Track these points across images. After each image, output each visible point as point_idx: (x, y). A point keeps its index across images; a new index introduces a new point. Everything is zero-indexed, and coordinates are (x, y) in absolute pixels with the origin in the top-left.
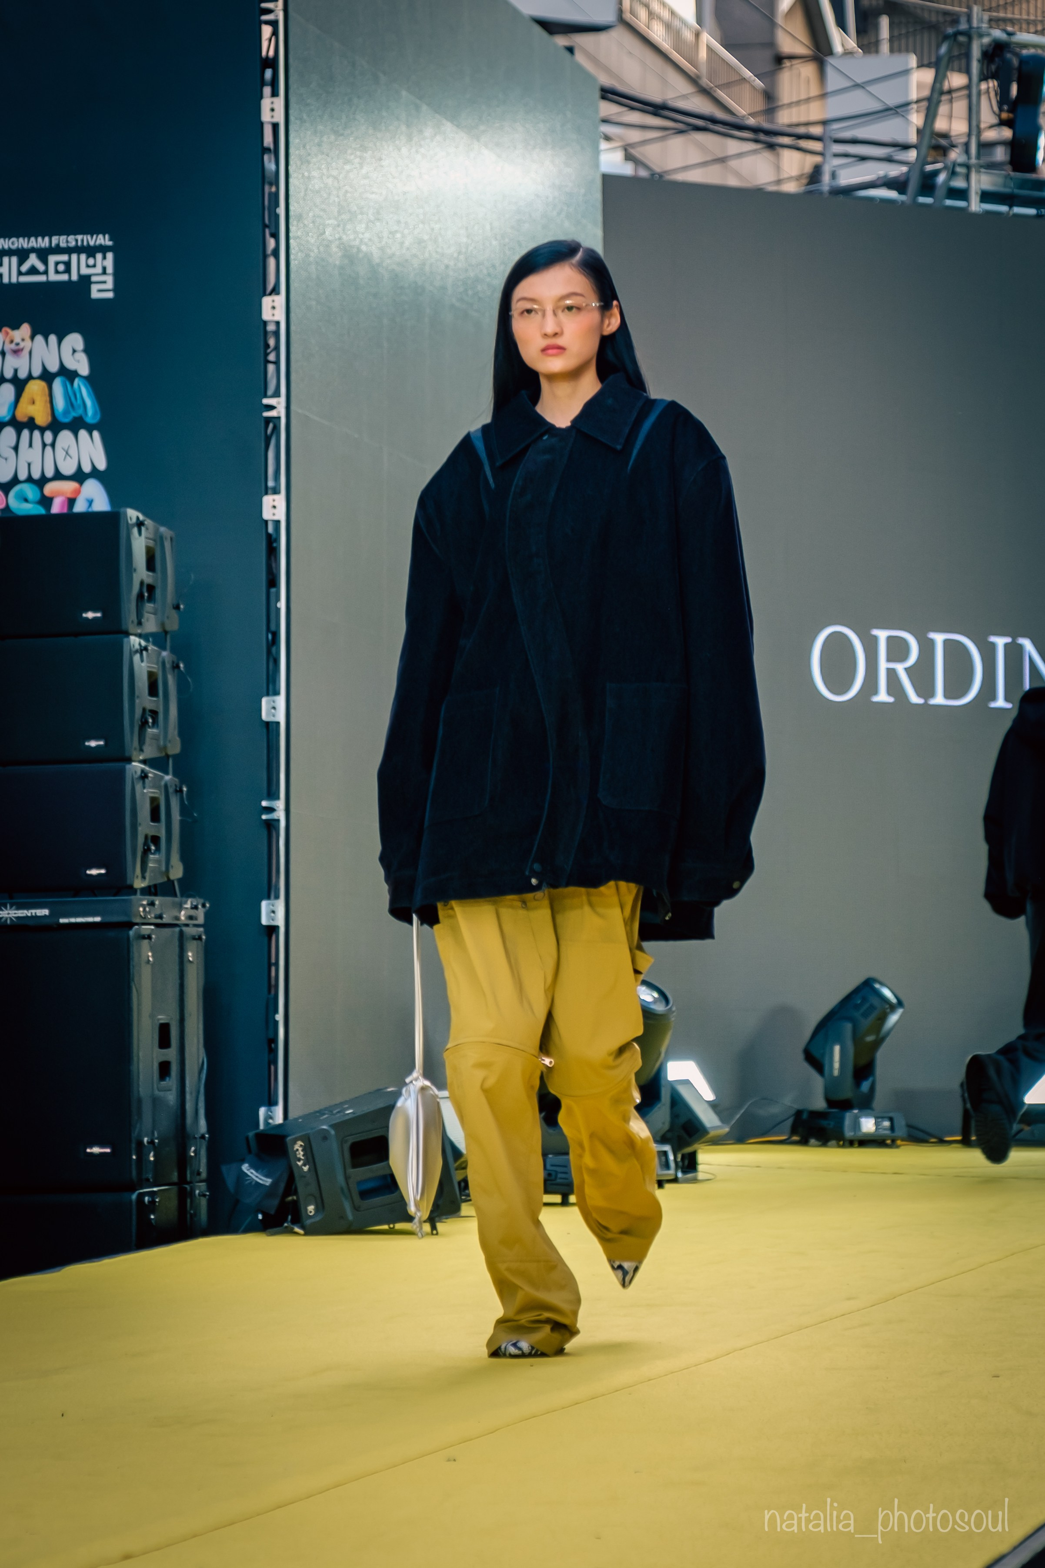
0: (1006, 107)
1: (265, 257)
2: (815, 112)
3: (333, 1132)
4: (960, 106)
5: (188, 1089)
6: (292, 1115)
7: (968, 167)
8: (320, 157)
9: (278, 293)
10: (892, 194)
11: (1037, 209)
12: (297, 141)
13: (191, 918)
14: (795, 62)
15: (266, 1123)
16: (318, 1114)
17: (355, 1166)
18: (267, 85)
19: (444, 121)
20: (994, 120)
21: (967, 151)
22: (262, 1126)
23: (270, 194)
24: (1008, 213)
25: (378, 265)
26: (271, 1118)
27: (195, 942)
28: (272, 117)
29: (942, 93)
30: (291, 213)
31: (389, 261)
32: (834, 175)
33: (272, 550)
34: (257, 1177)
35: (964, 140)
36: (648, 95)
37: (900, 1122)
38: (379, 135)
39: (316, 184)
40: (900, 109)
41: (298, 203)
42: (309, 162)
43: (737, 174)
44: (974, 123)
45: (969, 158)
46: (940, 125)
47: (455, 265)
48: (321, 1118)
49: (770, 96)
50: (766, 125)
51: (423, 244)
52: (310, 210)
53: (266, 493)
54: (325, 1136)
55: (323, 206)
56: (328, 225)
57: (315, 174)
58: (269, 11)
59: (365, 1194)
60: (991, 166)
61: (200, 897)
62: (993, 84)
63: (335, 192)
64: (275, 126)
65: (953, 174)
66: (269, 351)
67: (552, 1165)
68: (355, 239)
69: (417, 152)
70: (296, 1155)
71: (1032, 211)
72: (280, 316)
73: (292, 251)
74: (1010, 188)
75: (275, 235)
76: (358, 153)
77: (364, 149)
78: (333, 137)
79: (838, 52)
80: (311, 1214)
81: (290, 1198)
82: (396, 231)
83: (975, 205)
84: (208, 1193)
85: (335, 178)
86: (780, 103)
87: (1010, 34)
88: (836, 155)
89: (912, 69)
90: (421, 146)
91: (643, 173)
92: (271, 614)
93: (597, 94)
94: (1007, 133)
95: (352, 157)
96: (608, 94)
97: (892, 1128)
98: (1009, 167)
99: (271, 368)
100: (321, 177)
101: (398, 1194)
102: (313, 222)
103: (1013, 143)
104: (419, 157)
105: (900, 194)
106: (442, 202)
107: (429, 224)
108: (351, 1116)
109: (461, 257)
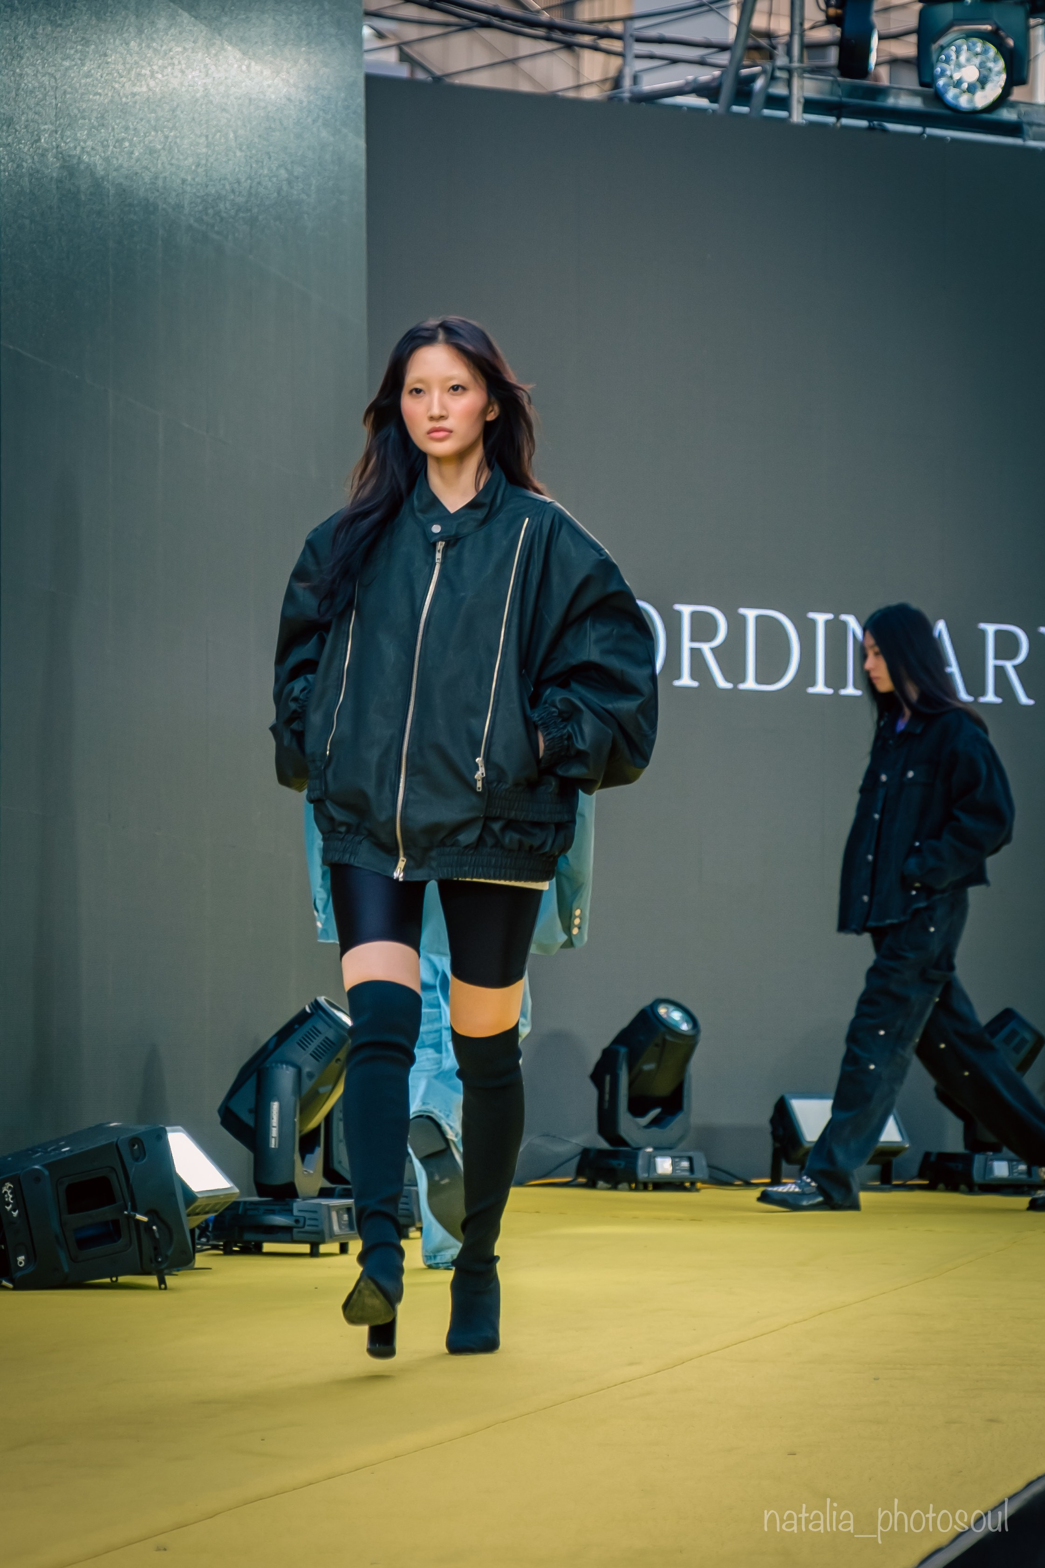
0: (833, 2)
3: (47, 1173)
7: (790, 71)
10: (703, 102)
11: (869, 121)
16: (30, 1152)
17: (71, 1211)
19: (180, 11)
20: (822, 17)
21: (789, 53)
24: (834, 124)
25: (103, 178)
31: (115, 174)
32: (635, 79)
35: (785, 39)
37: (701, 1163)
38: (103, 26)
39: (29, 82)
43: (530, 79)
44: (797, 20)
45: (791, 61)
46: (759, 22)
47: (194, 179)
48: (34, 1157)
50: (562, 21)
51: (155, 155)
52: (23, 113)
54: (37, 1177)
55: (38, 108)
56: (45, 130)
57: (29, 71)
59: (83, 1243)
60: (816, 71)
63: (51, 93)
65: (773, 78)
67: (300, 1211)
68: (75, 148)
69: (148, 47)
70: (4, 1198)
71: (864, 123)
74: (839, 96)
76: (79, 47)
77: (86, 42)
78: (49, 28)
80: (21, 1266)
82: (123, 139)
83: (798, 116)
85: (52, 76)
88: (638, 57)
90: (153, 40)
91: (420, 75)
94: (835, 32)
95: (72, 52)
97: (691, 1169)
98: (836, 72)
100: (35, 75)
101: (121, 1242)
102: (26, 127)
103: (842, 44)
104: (150, 54)
105: (712, 101)
106: (178, 106)
107: (162, 131)
108: (67, 1155)
109: (200, 170)
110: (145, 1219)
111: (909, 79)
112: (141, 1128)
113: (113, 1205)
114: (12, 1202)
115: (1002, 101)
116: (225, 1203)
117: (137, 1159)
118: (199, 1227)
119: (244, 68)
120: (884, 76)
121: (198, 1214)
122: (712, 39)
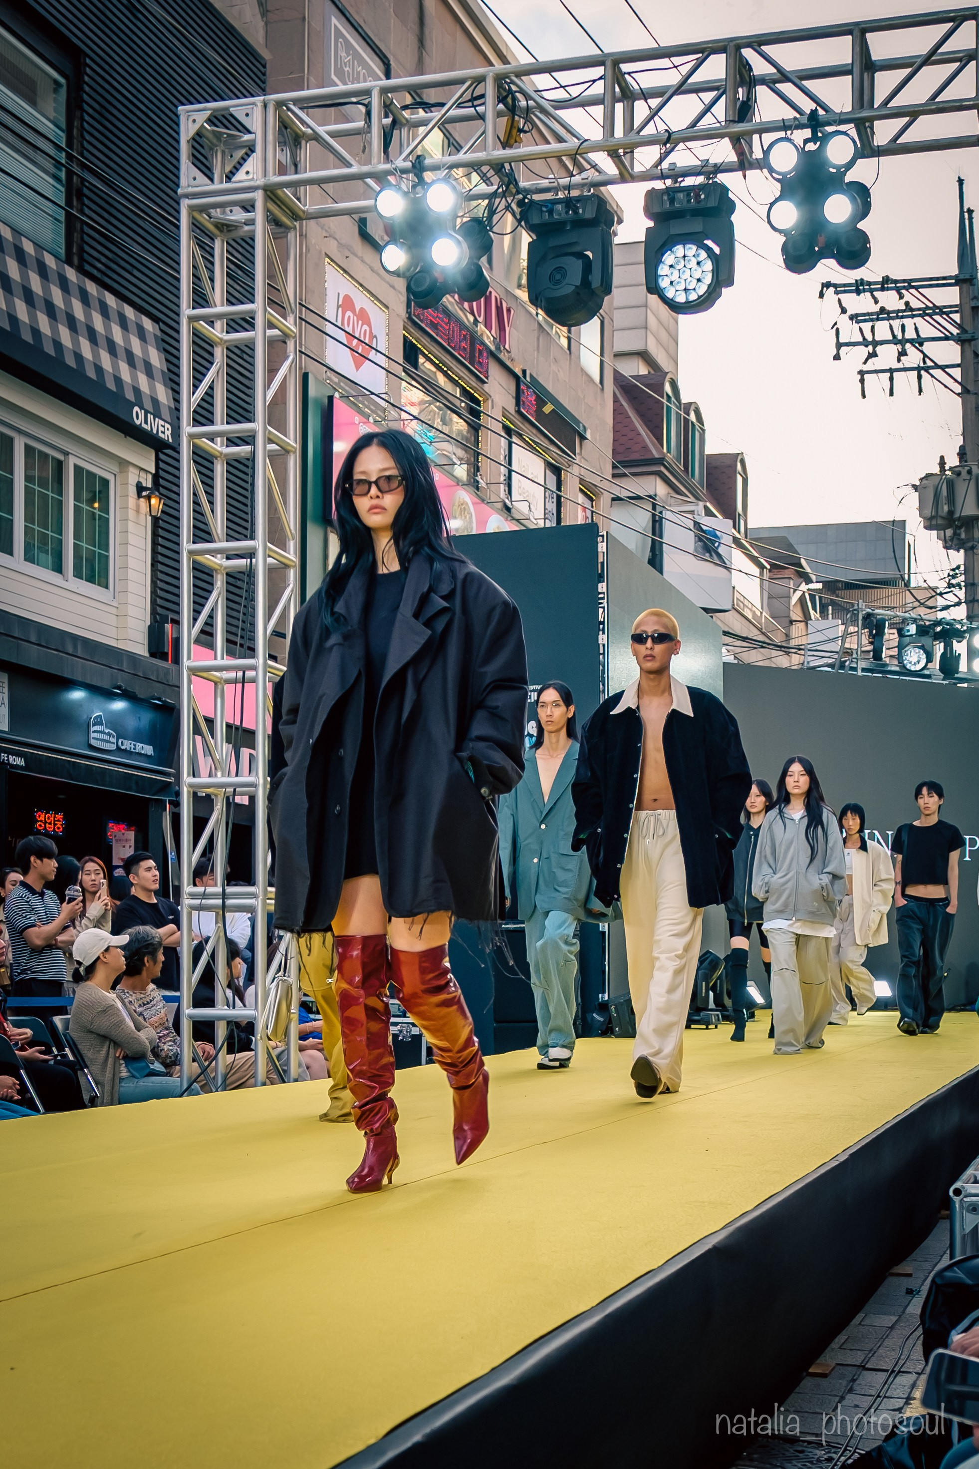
0: (871, 638)
1: (600, 692)
2: (803, 641)
4: (855, 638)
6: (611, 997)
7: (857, 659)
8: (620, 655)
10: (830, 669)
11: (883, 674)
12: (609, 650)
14: (797, 622)
18: (601, 631)
20: (867, 643)
21: (857, 653)
22: (600, 1001)
23: (602, 669)
24: (871, 675)
26: (603, 998)
28: (603, 641)
29: (849, 634)
30: (610, 676)
32: (808, 663)
35: (856, 650)
40: (833, 639)
44: (860, 644)
45: (858, 656)
46: (847, 645)
49: (787, 635)
50: (784, 644)
57: (618, 663)
58: (601, 603)
60: (866, 659)
62: (866, 630)
64: (604, 645)
65: (852, 661)
71: (881, 675)
74: (873, 667)
75: (604, 685)
79: (813, 619)
80: (617, 1031)
81: (611, 1026)
83: (860, 673)
86: (791, 638)
87: (874, 611)
88: (810, 656)
89: (839, 625)
91: (740, 662)
93: (723, 634)
94: (870, 648)
96: (726, 633)
98: (873, 659)
103: (874, 651)
105: (832, 669)
111: (896, 662)
115: (924, 668)
120: (887, 660)
122: (833, 650)
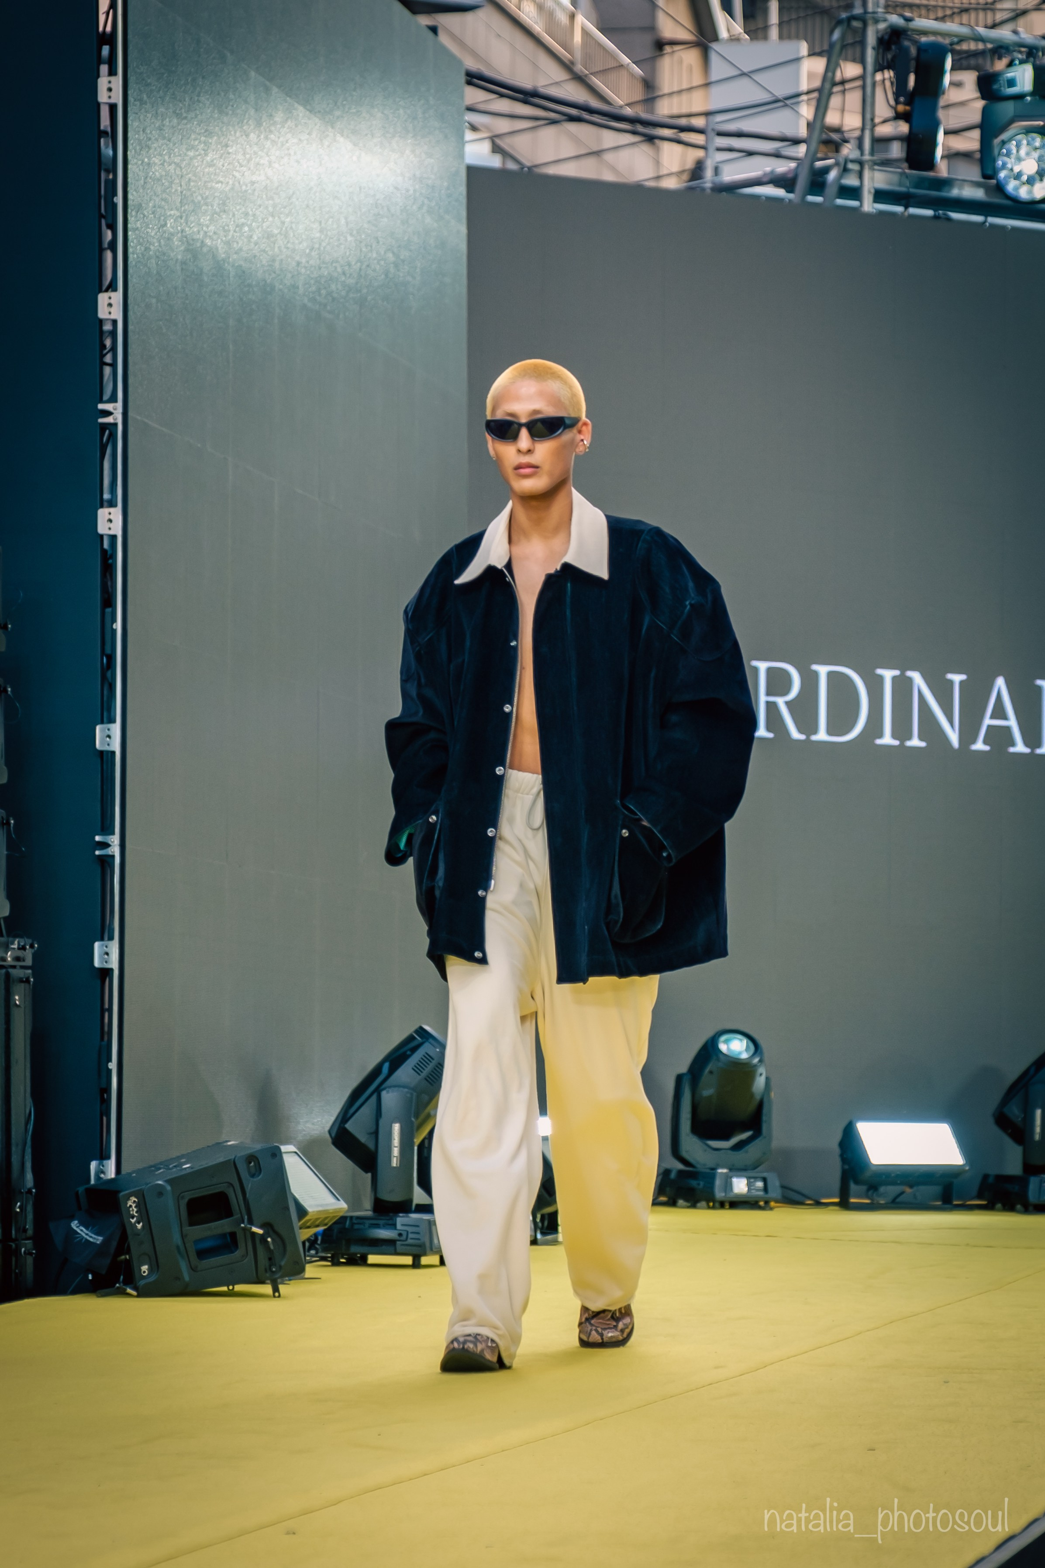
0: (902, 99)
1: (101, 250)
2: (697, 102)
3: (169, 1188)
4: (854, 98)
5: (13, 1141)
6: (125, 1170)
7: (861, 163)
8: (161, 142)
9: (115, 290)
10: (780, 192)
11: (935, 211)
12: (136, 124)
13: (18, 959)
14: (677, 48)
15: (98, 1177)
16: (153, 1168)
17: (191, 1224)
18: (104, 63)
19: (296, 105)
20: (890, 113)
21: (860, 147)
22: (93, 1182)
23: (107, 181)
24: (902, 214)
25: (224, 260)
26: (103, 1172)
27: (23, 985)
28: (110, 97)
29: (835, 84)
30: (130, 203)
31: (235, 256)
32: (717, 171)
33: (108, 568)
34: (87, 1234)
35: (857, 134)
36: (517, 81)
37: (775, 1182)
38: (225, 119)
39: (157, 171)
40: (790, 100)
41: (137, 192)
42: (149, 148)
43: (613, 169)
44: (868, 116)
45: (862, 154)
46: (832, 118)
47: (308, 262)
48: (157, 1173)
49: (649, 85)
50: (644, 116)
51: (272, 239)
52: (151, 200)
53: (102, 506)
54: (160, 1192)
55: (164, 196)
56: (171, 215)
57: (156, 160)
59: (202, 1254)
60: (886, 163)
61: (28, 937)
62: (889, 74)
63: (177, 181)
65: (845, 170)
66: (105, 352)
67: (402, 1225)
68: (199, 232)
69: (266, 138)
70: (129, 1211)
71: (929, 213)
72: (117, 314)
73: (131, 244)
74: (907, 187)
75: (112, 227)
76: (203, 138)
77: (209, 134)
78: (175, 121)
79: (724, 38)
80: (144, 1275)
81: (123, 1257)
82: (243, 225)
83: (869, 205)
84: (34, 1252)
85: (178, 165)
86: (660, 93)
87: (908, 20)
88: (719, 149)
89: (803, 57)
90: (271, 132)
91: (511, 166)
92: (106, 636)
93: (463, 78)
94: (903, 128)
95: (197, 143)
96: (474, 79)
97: (766, 1189)
98: (906, 165)
99: (107, 370)
100: (162, 164)
101: (238, 1254)
102: (153, 213)
103: (910, 138)
104: (268, 144)
105: (788, 192)
106: (294, 193)
107: (279, 217)
108: (189, 1171)
109: (313, 253)
110: (260, 1231)
111: (972, 171)
112: (258, 1147)
113: (231, 1218)
114: (136, 1215)
116: (334, 1217)
117: (253, 1176)
118: (308, 1240)
119: (355, 158)
120: (949, 168)
121: (309, 1227)
122: (787, 134)
